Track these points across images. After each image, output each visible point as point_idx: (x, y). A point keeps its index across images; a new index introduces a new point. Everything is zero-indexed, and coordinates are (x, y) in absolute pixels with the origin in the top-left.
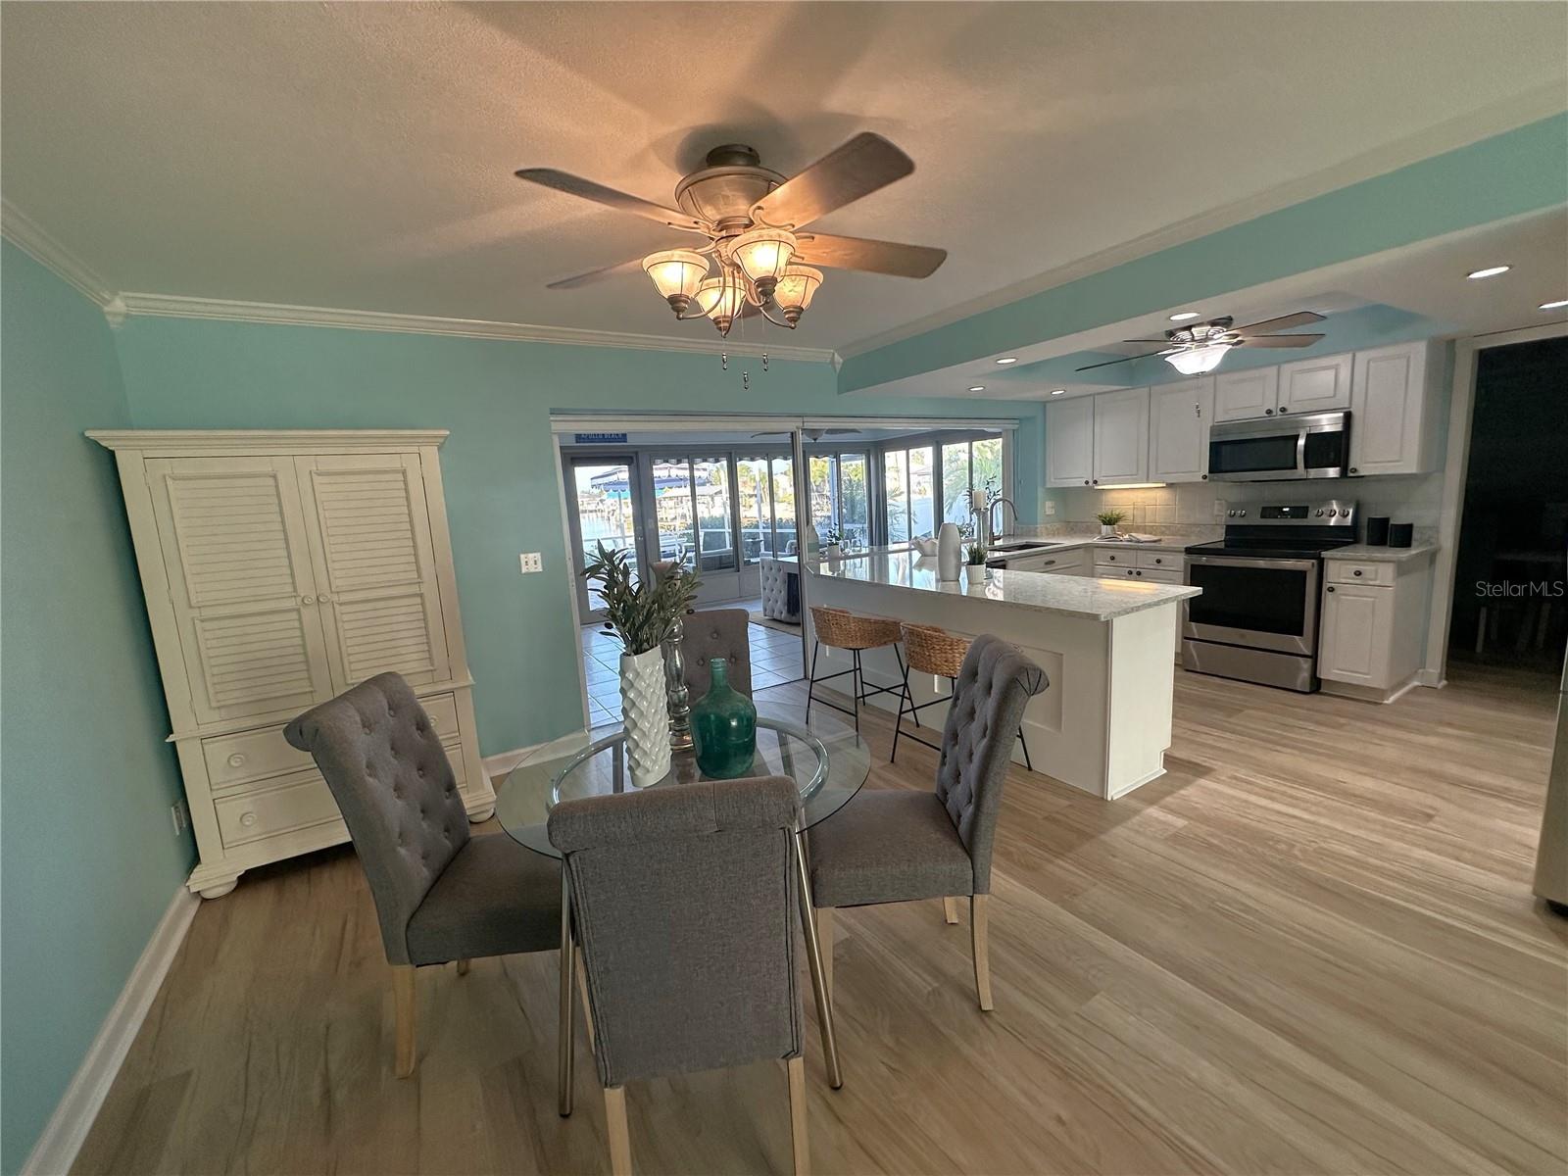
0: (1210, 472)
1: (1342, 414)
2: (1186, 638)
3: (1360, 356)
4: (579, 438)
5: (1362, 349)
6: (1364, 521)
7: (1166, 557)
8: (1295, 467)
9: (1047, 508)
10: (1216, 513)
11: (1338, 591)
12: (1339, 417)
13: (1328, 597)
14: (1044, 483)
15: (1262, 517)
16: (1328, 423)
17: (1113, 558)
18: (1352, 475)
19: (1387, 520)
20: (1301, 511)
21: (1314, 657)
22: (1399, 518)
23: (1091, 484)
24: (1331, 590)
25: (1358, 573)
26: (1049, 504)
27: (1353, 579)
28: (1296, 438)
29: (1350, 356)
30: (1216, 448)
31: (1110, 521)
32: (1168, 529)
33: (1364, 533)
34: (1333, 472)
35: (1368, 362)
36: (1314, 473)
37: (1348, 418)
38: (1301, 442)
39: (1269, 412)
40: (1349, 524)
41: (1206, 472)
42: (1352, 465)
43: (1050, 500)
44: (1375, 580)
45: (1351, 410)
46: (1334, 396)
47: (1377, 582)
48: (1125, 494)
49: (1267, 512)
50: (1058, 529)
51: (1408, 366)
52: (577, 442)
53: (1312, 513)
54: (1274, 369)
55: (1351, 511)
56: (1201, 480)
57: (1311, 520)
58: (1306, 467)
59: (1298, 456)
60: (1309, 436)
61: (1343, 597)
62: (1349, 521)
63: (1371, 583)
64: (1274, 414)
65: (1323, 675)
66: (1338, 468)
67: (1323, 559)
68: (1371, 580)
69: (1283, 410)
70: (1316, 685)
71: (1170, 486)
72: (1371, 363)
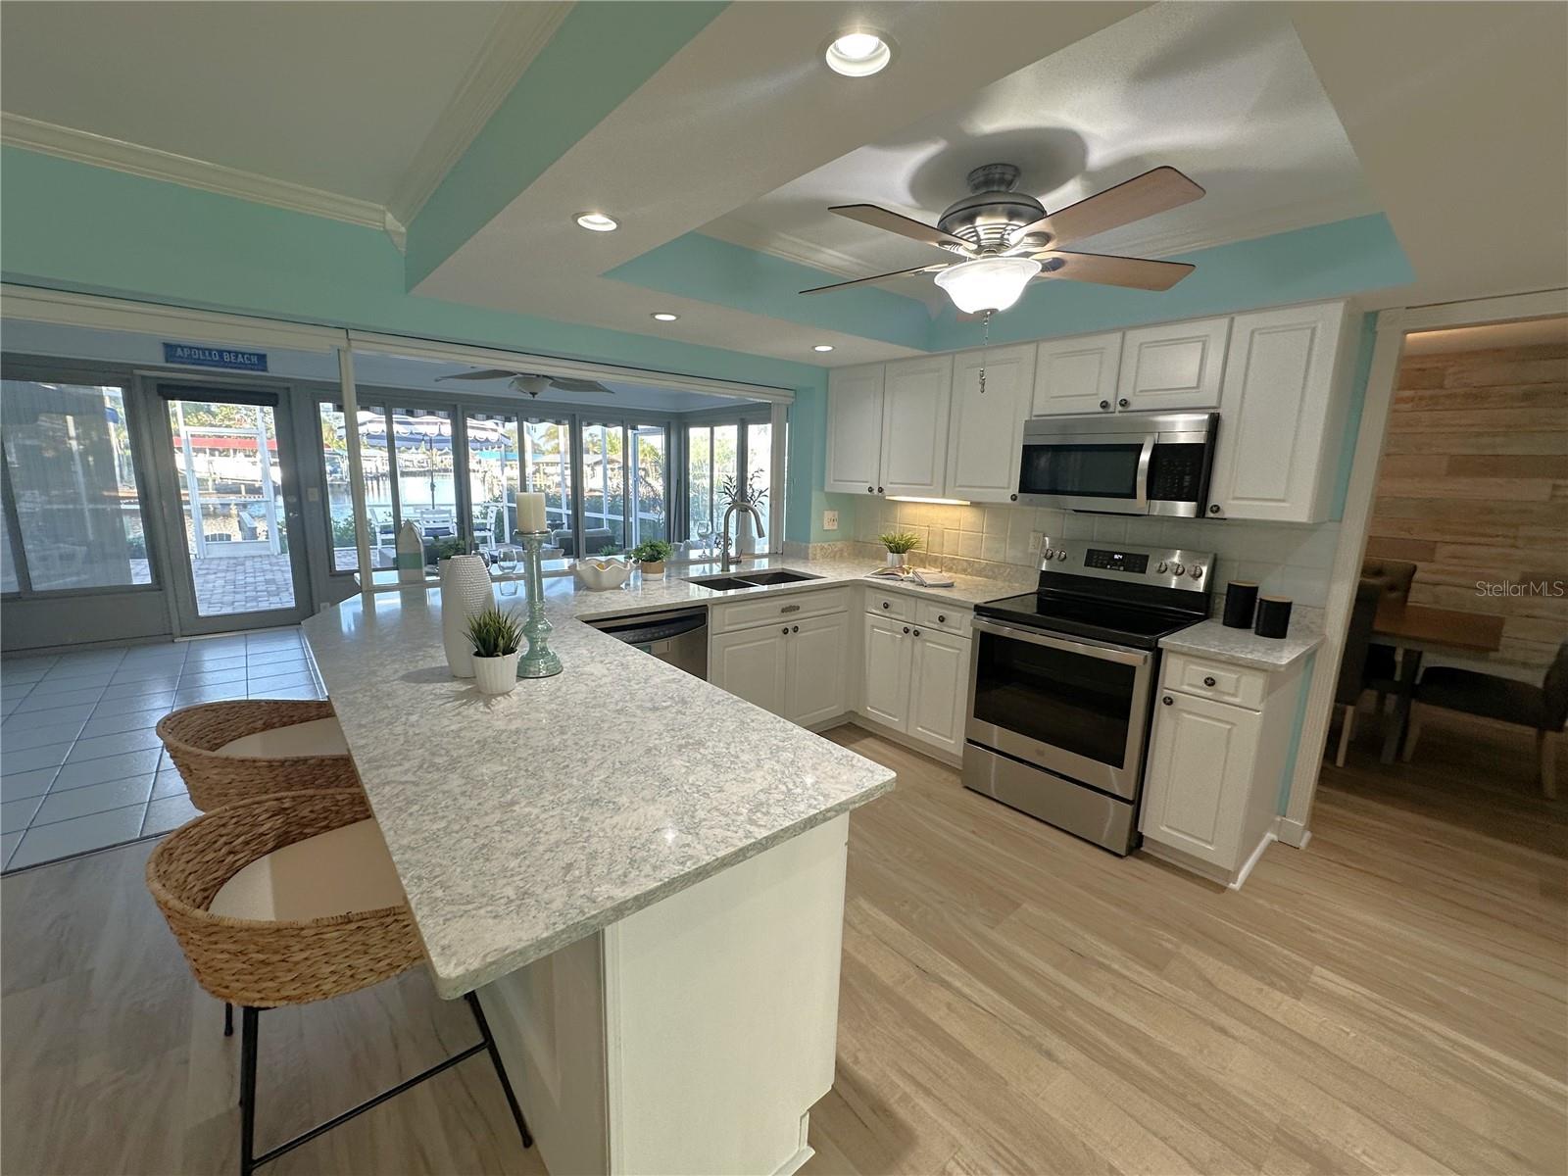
0: (1020, 492)
1: (1206, 417)
2: (969, 741)
3: (1239, 320)
4: (171, 350)
5: (1241, 312)
6: (1222, 588)
7: (954, 616)
8: (1133, 495)
9: (825, 521)
10: (1030, 551)
11: (1177, 705)
12: (1203, 420)
13: (1162, 711)
14: (822, 488)
15: (1087, 564)
16: (1184, 429)
17: (886, 606)
18: (1212, 515)
19: (1255, 590)
20: (1138, 563)
21: (1137, 802)
22: (1271, 590)
23: (876, 492)
24: (1169, 701)
25: (1210, 682)
26: (828, 515)
27: (1201, 688)
28: (1139, 448)
29: (1225, 321)
30: (1030, 453)
31: (898, 549)
32: (969, 568)
33: (1220, 604)
34: (1183, 509)
35: (1253, 332)
36: (1159, 507)
37: (1214, 425)
38: (1145, 457)
39: (1105, 405)
40: (1201, 590)
41: (1016, 492)
42: (1214, 500)
43: (831, 509)
44: (1234, 695)
45: (1220, 411)
46: (1198, 387)
47: (1237, 700)
48: (923, 510)
49: (1094, 558)
50: (842, 550)
51: (1312, 340)
52: (167, 361)
53: (1152, 566)
54: (1117, 336)
55: (1205, 569)
56: (1010, 501)
57: (1150, 578)
58: (1150, 496)
59: (1139, 478)
60: (1158, 449)
61: (1185, 715)
62: (1200, 585)
63: (1227, 698)
64: (1111, 410)
65: (1147, 829)
66: (1194, 503)
67: (1161, 649)
68: (1229, 694)
69: (1124, 403)
70: (1136, 844)
71: (975, 505)
72: (1257, 337)
